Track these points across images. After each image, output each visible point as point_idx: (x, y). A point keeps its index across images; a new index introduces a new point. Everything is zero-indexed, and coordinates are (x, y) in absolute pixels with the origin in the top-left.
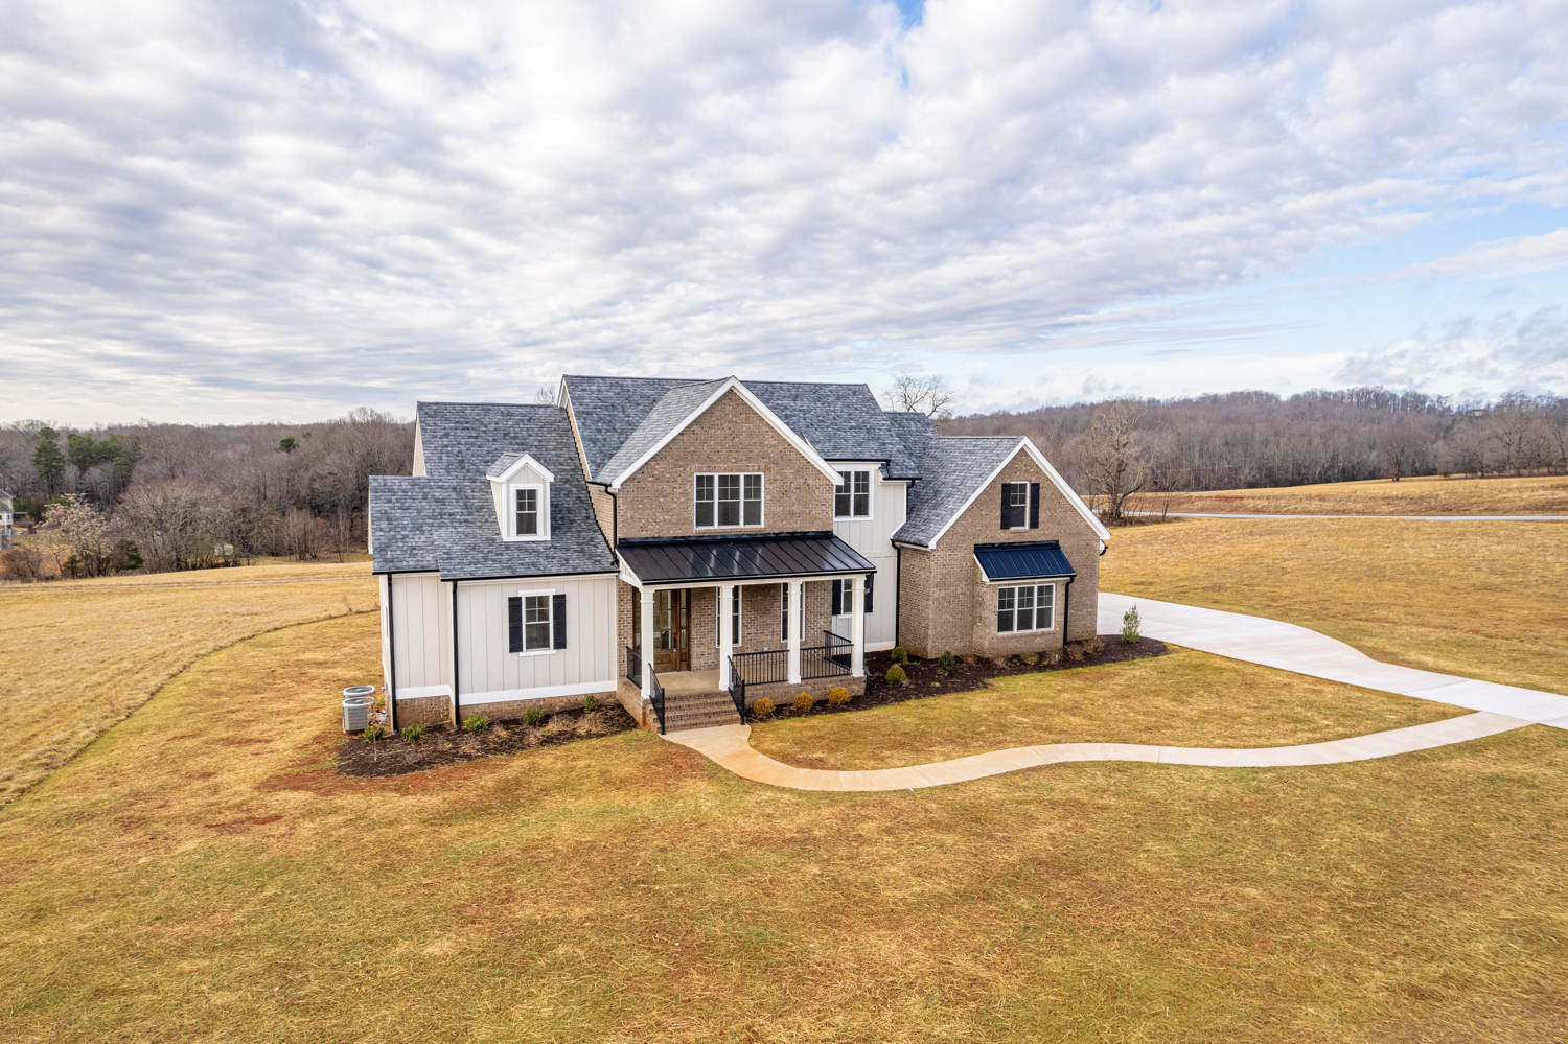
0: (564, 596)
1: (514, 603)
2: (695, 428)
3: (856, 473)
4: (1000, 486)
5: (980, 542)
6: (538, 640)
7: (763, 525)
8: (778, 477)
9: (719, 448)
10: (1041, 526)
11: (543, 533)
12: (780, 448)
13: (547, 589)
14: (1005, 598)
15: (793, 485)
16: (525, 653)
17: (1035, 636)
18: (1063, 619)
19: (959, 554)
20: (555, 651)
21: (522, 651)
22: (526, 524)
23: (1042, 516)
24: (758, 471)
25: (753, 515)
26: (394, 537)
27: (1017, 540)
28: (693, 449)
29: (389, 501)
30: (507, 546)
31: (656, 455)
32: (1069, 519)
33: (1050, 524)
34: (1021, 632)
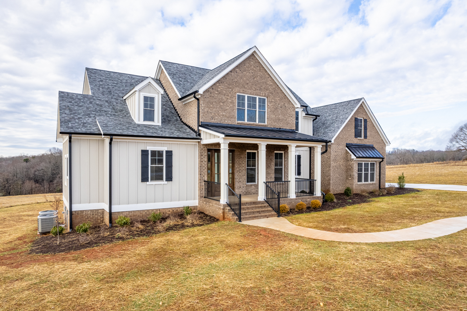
0: (171, 152)
1: (144, 153)
2: (237, 69)
5: (348, 142)
6: (158, 177)
7: (266, 123)
8: (273, 101)
9: (248, 82)
10: (368, 138)
11: (157, 121)
12: (274, 87)
13: (162, 147)
15: (279, 106)
16: (150, 183)
17: (370, 184)
18: (379, 178)
19: (341, 147)
20: (166, 182)
21: (148, 181)
22: (149, 115)
23: (368, 134)
24: (265, 96)
26: (73, 118)
27: (360, 143)
29: (71, 102)
30: (139, 125)
31: (219, 80)
32: (376, 136)
33: (370, 138)
34: (365, 182)
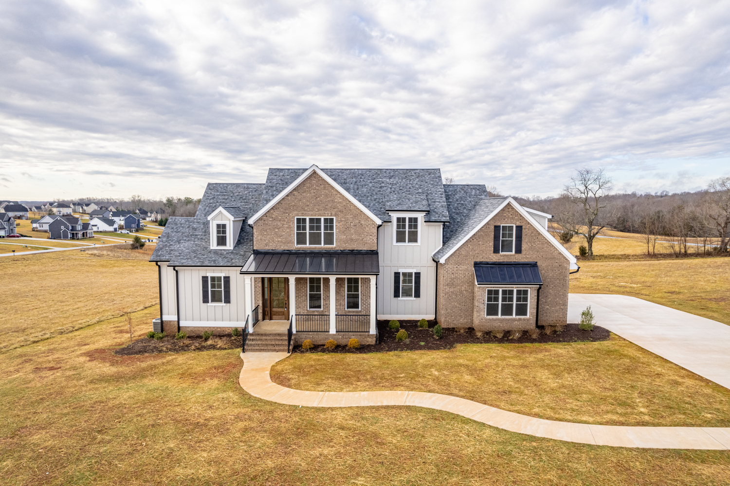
0: (229, 277)
1: (205, 279)
2: (295, 192)
3: (409, 218)
4: (493, 227)
5: (478, 260)
6: (216, 298)
7: (335, 246)
8: (343, 219)
9: (308, 203)
10: (524, 252)
11: (230, 245)
12: (344, 203)
13: (221, 273)
14: (492, 295)
15: (352, 224)
16: (210, 304)
17: (514, 320)
18: (535, 311)
19: (464, 267)
20: (225, 304)
21: (209, 303)
22: (222, 241)
23: (524, 246)
24: (331, 216)
25: (329, 239)
26: (166, 245)
27: (505, 260)
28: (294, 204)
29: (173, 228)
30: (212, 251)
31: (273, 207)
32: (545, 248)
33: (530, 252)
34: (504, 317)
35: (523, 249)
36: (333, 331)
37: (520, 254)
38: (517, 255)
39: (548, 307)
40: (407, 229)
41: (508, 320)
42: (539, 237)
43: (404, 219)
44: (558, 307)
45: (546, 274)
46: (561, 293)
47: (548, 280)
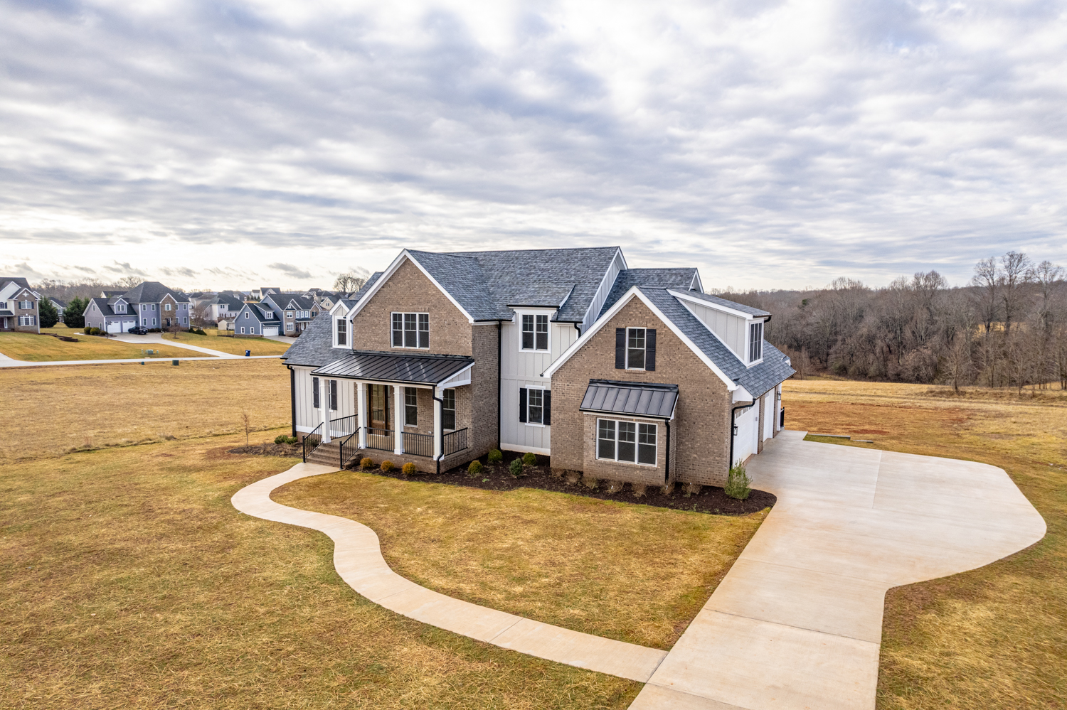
2: (390, 283)
3: (538, 316)
4: (615, 330)
5: (596, 377)
7: (430, 349)
8: (437, 316)
9: (403, 296)
10: (658, 369)
11: (349, 345)
12: (438, 296)
14: (606, 429)
15: (446, 322)
19: (577, 385)
20: (332, 411)
22: (342, 339)
23: (659, 360)
24: (426, 311)
25: (424, 340)
27: (632, 380)
28: (389, 296)
32: (691, 365)
33: (668, 369)
34: (621, 462)
35: (657, 364)
36: (398, 451)
37: (653, 372)
38: (649, 374)
39: (695, 456)
40: (535, 331)
41: (627, 467)
42: (681, 348)
43: (531, 317)
44: (712, 458)
45: (692, 404)
46: (716, 437)
47: (696, 414)
